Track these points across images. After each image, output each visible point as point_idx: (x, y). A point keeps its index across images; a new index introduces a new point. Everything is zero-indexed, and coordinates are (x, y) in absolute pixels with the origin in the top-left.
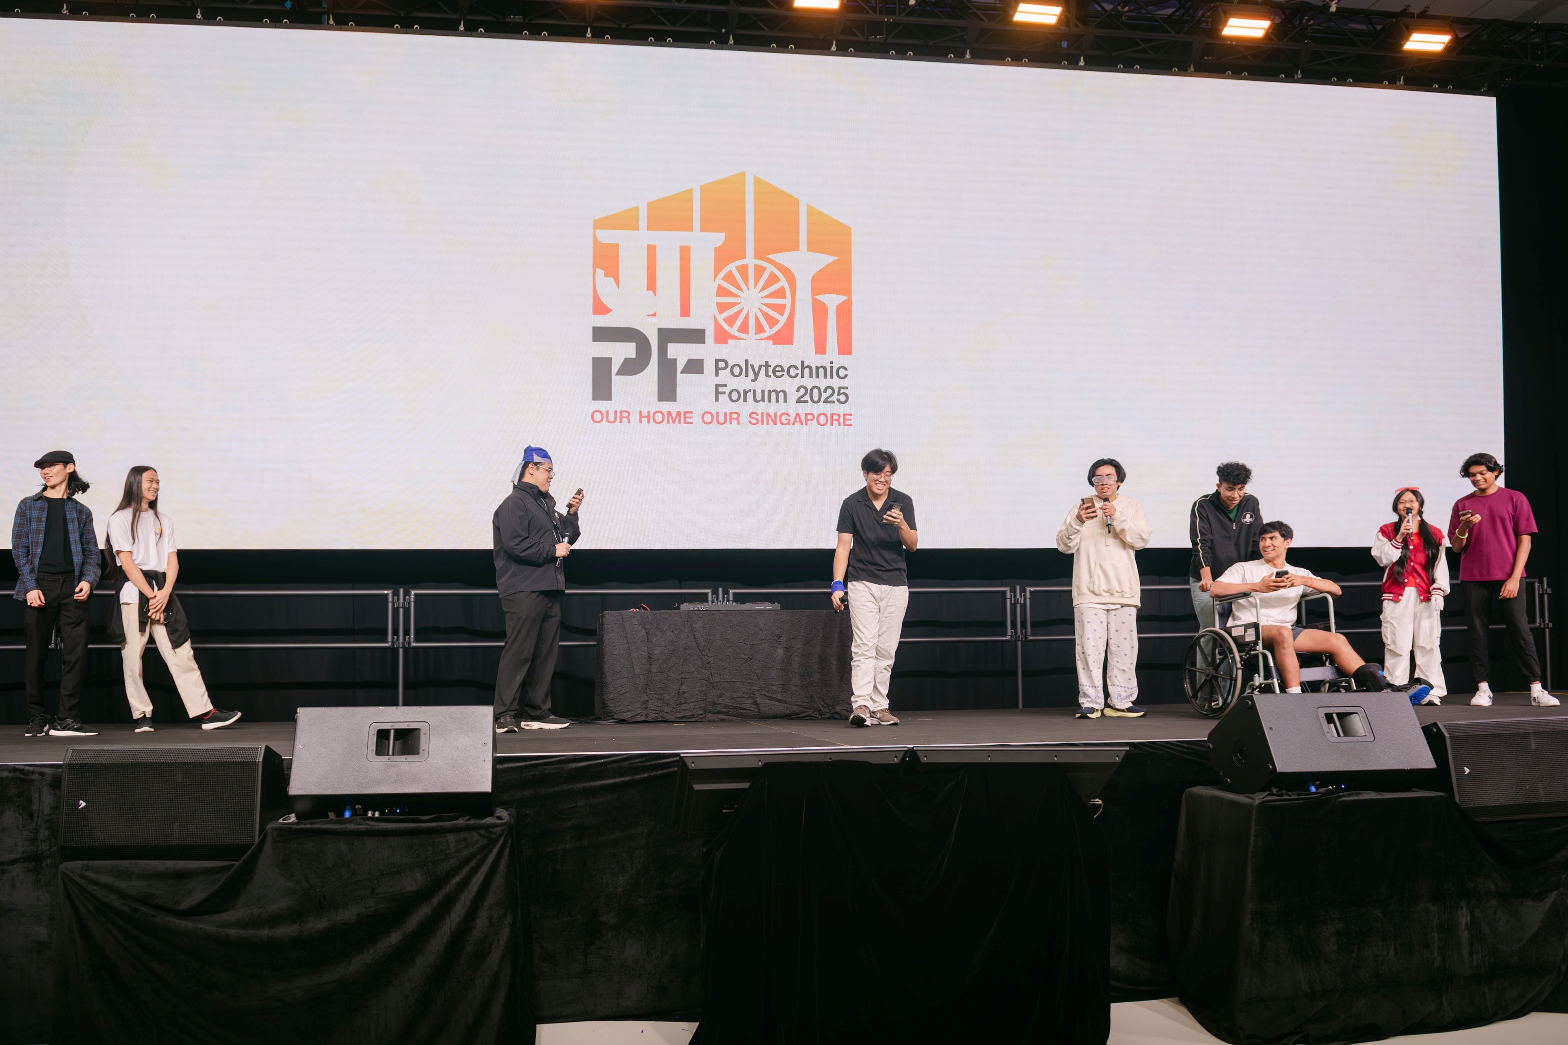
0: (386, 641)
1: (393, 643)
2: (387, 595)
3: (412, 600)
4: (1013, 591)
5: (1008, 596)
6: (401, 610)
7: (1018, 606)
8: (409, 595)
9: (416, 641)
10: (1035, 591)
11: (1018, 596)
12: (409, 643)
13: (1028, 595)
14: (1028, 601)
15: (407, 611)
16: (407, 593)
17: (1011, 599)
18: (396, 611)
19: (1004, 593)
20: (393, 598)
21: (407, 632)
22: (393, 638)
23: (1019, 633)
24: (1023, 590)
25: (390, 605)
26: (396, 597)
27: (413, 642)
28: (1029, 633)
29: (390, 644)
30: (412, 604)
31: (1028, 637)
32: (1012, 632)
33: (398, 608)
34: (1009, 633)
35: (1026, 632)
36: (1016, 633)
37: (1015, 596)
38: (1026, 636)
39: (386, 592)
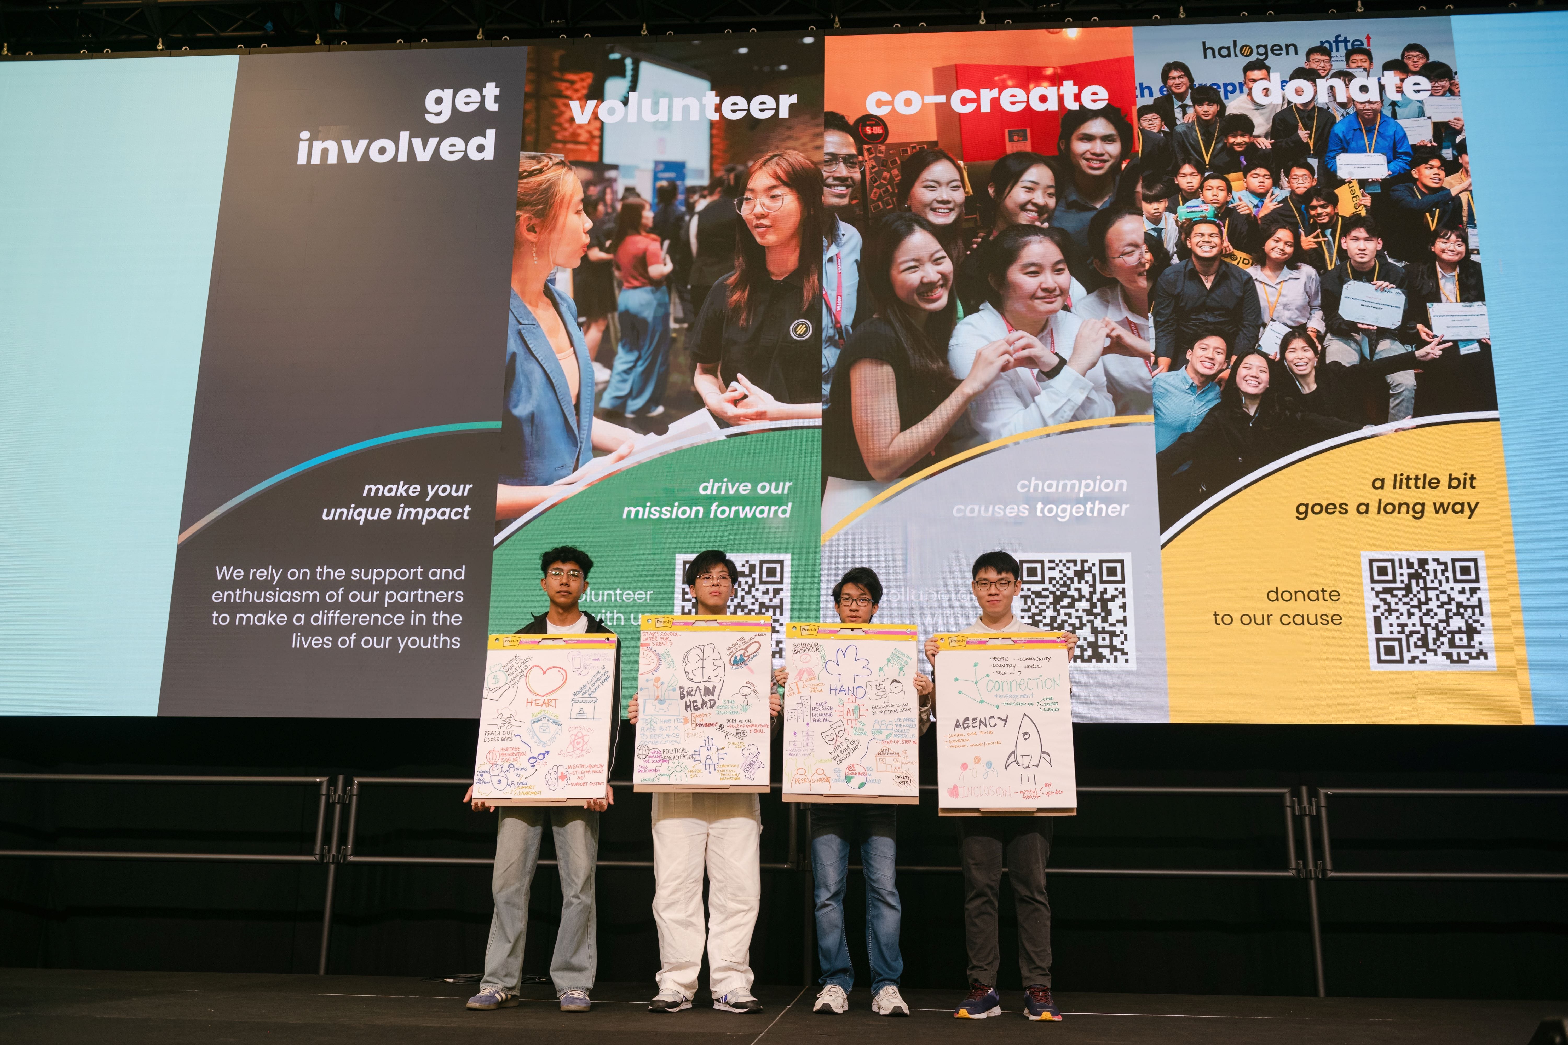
0: (312, 853)
1: (322, 856)
2: (320, 783)
3: (355, 792)
4: (1296, 793)
5: (1288, 803)
6: (338, 807)
7: (1307, 819)
8: (351, 784)
9: (355, 853)
10: (1334, 795)
11: (1305, 803)
12: (345, 856)
13: (1323, 802)
14: (1323, 811)
15: (346, 808)
16: (348, 782)
17: (1293, 808)
18: (330, 808)
19: (1281, 796)
20: (328, 790)
21: (343, 840)
22: (322, 849)
23: (1311, 866)
24: (1313, 794)
25: (323, 798)
26: (332, 788)
27: (350, 855)
28: (1329, 865)
29: (317, 857)
30: (355, 798)
31: (1329, 872)
32: (1298, 864)
33: (334, 803)
34: (1293, 864)
35: (1324, 864)
36: (1305, 865)
37: (1300, 803)
38: (1324, 872)
39: (318, 780)
